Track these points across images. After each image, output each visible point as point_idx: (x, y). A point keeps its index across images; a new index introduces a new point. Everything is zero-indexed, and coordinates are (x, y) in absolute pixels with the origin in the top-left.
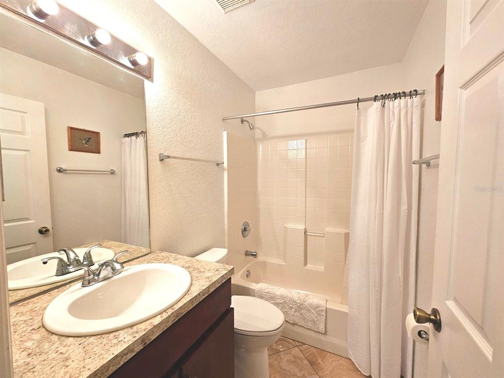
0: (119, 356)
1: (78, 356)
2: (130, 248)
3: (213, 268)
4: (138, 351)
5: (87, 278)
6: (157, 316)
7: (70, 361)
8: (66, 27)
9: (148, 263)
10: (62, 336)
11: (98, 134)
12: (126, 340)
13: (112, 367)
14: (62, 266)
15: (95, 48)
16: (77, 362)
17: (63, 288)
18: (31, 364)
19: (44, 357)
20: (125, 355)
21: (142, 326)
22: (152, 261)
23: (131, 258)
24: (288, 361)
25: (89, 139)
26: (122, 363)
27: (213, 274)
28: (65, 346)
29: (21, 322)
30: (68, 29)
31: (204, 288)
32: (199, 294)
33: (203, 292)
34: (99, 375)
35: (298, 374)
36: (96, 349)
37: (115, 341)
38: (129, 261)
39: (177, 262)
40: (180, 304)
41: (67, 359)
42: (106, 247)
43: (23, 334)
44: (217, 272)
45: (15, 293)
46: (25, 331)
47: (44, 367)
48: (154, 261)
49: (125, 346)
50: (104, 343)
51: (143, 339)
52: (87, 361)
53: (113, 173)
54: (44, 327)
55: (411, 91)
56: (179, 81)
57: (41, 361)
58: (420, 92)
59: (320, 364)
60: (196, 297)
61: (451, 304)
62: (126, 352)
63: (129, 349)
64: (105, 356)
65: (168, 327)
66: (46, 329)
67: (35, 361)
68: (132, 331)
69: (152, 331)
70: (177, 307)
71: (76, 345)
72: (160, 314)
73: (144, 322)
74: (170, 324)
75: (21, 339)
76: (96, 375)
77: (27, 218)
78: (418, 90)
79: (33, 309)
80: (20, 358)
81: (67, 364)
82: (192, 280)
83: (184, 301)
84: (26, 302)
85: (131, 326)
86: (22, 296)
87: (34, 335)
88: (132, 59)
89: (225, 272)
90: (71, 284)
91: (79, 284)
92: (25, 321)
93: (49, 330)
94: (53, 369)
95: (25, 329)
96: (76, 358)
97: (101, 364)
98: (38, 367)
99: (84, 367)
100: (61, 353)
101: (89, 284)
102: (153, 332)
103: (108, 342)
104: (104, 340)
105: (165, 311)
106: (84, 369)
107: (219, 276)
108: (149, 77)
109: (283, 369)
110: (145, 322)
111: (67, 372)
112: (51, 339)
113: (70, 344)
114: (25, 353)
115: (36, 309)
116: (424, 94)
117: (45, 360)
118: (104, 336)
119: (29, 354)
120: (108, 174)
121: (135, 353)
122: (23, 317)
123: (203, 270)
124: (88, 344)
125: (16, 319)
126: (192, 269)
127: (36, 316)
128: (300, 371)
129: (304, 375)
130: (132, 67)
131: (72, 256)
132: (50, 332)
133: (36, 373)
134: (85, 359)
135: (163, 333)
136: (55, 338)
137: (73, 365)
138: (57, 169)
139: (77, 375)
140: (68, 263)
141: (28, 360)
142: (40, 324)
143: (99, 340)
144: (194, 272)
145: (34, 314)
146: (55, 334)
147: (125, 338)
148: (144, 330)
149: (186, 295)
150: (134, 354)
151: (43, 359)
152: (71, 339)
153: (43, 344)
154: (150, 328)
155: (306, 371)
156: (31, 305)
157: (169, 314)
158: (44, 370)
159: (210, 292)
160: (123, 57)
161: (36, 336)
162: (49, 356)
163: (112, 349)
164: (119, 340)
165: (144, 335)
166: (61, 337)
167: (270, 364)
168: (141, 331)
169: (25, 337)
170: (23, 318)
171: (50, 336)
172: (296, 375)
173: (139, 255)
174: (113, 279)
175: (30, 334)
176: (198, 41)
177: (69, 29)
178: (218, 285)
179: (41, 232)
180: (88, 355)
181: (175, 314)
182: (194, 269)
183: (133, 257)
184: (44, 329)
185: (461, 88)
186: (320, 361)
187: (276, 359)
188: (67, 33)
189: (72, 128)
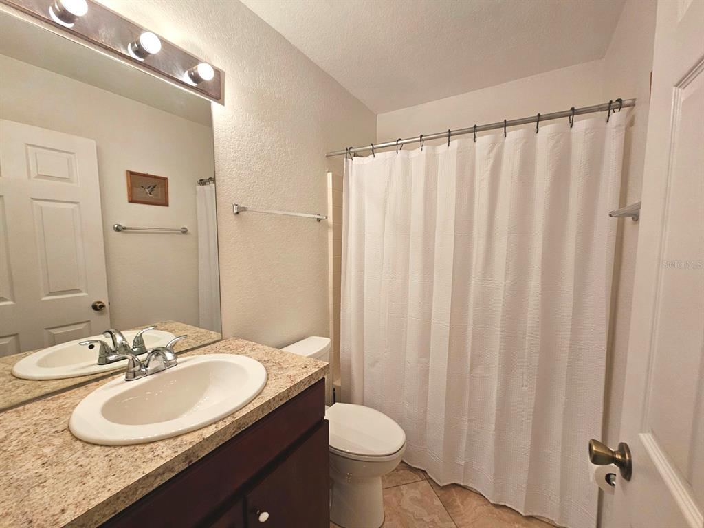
0: (152, 476)
1: (101, 471)
2: (198, 332)
3: (300, 364)
4: (180, 471)
5: (132, 370)
6: (211, 425)
7: (89, 477)
8: (100, 31)
9: (216, 353)
10: (88, 443)
11: (165, 180)
12: (163, 455)
13: (140, 490)
14: (106, 352)
15: (141, 60)
16: (97, 479)
17: (104, 380)
18: (43, 476)
19: (61, 468)
20: (160, 474)
21: (189, 438)
22: (221, 351)
23: (194, 346)
24: (411, 499)
25: (154, 187)
26: (156, 485)
27: (298, 372)
28: (88, 457)
29: (45, 422)
30: (103, 34)
31: (282, 390)
32: (274, 399)
33: (280, 397)
34: (122, 499)
35: (425, 519)
36: (124, 463)
37: (150, 455)
38: (192, 349)
39: (254, 353)
40: (245, 412)
41: (86, 474)
42: (167, 330)
43: (44, 437)
44: (304, 370)
45: (46, 384)
46: (47, 433)
47: (59, 481)
48: (224, 351)
49: (162, 463)
50: (136, 457)
51: (187, 455)
52: (109, 479)
53: (185, 232)
54: (69, 430)
55: (611, 102)
56: (262, 102)
57: (56, 473)
58: (626, 103)
59: (459, 507)
60: (269, 402)
61: (647, 440)
62: (161, 471)
63: (166, 468)
64: (133, 475)
65: (226, 441)
66: (71, 433)
67: (49, 473)
68: (175, 443)
69: (200, 445)
70: (239, 415)
71: (102, 457)
72: (215, 423)
73: (192, 432)
74: (228, 438)
75: (39, 443)
76: (118, 499)
77: (78, 290)
78: (623, 99)
79: (62, 405)
80: (34, 467)
81: (85, 480)
82: (268, 379)
83: (252, 407)
84: (56, 396)
85: (175, 437)
86: (54, 388)
87: (56, 439)
88: (193, 73)
89: (315, 370)
90: (115, 376)
91: (123, 377)
92: (50, 420)
93: (74, 433)
94: (67, 485)
95: (47, 431)
96: (98, 473)
97: (126, 485)
98: (50, 481)
99: (104, 487)
100: (81, 466)
101: (135, 377)
102: (202, 446)
103: (141, 455)
104: (137, 453)
105: (223, 419)
106: (103, 489)
107: (305, 376)
108: (219, 98)
109: (404, 510)
110: (194, 433)
111: (83, 491)
112: (74, 446)
113: (95, 455)
114: (40, 462)
115: (66, 406)
116: (634, 105)
117: (60, 473)
118: (138, 447)
119: (44, 464)
120: (178, 233)
121: (176, 473)
122: (49, 414)
123: (285, 366)
124: (116, 457)
125: (40, 417)
126: (271, 364)
127: (64, 414)
128: (429, 514)
129: (433, 521)
130: (194, 85)
131: (119, 339)
132: (75, 437)
133: (46, 489)
134: (107, 476)
135: (217, 448)
136: (79, 445)
137: (91, 482)
138: (114, 228)
139: (93, 497)
140: (114, 349)
141: (42, 470)
142: (66, 425)
143: (130, 452)
144: (274, 368)
145: (62, 412)
146: (80, 440)
147: (163, 452)
148: (190, 443)
149: (255, 399)
150: (173, 475)
151: (58, 472)
152: (97, 448)
153: (63, 452)
154: (198, 440)
155: (437, 516)
156: (60, 401)
157: (228, 423)
158: (56, 486)
159: (291, 397)
160: (181, 71)
161: (58, 441)
162: (67, 468)
163: (143, 466)
164: (156, 454)
165: (189, 450)
166: (86, 444)
167: (385, 501)
168: (186, 444)
169: (44, 441)
170: (49, 417)
171: (73, 442)
172: (422, 519)
173: (207, 342)
174: (166, 372)
175: (51, 438)
176: (290, 43)
177: (105, 35)
178: (303, 388)
179: (95, 307)
180: (113, 470)
181: (235, 425)
182: (275, 364)
183: (198, 345)
184: (69, 432)
185: (676, 86)
186: (458, 503)
187: (395, 495)
188: (102, 41)
189: (132, 173)
